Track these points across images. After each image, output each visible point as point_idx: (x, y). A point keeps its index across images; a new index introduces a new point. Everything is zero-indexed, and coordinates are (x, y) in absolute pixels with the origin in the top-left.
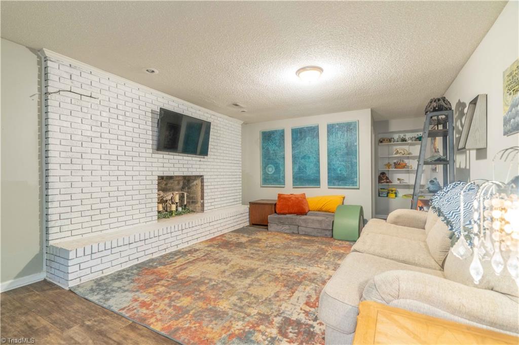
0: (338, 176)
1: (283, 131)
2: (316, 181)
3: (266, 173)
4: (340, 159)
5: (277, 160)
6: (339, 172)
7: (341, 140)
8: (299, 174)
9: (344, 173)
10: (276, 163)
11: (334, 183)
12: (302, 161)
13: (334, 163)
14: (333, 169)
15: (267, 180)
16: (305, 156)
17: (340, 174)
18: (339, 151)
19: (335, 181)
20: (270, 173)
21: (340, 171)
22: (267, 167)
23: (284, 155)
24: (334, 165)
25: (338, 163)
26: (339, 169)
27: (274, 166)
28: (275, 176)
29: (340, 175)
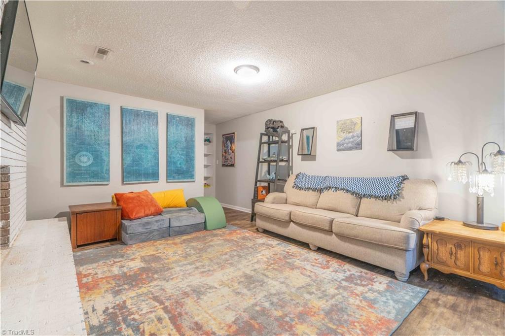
0: (178, 170)
1: (108, 108)
2: (154, 176)
3: (76, 163)
4: (180, 152)
5: (97, 146)
6: (179, 166)
7: (181, 133)
8: (133, 167)
9: (183, 167)
10: (96, 151)
11: (173, 177)
12: (138, 151)
13: (174, 155)
14: (174, 162)
15: (78, 174)
16: (142, 145)
17: (180, 167)
18: (180, 144)
19: (175, 175)
20: (83, 165)
21: (180, 164)
22: (79, 154)
23: (109, 141)
24: (174, 158)
25: (179, 157)
26: (179, 162)
27: (92, 154)
28: (94, 168)
29: (180, 169)
